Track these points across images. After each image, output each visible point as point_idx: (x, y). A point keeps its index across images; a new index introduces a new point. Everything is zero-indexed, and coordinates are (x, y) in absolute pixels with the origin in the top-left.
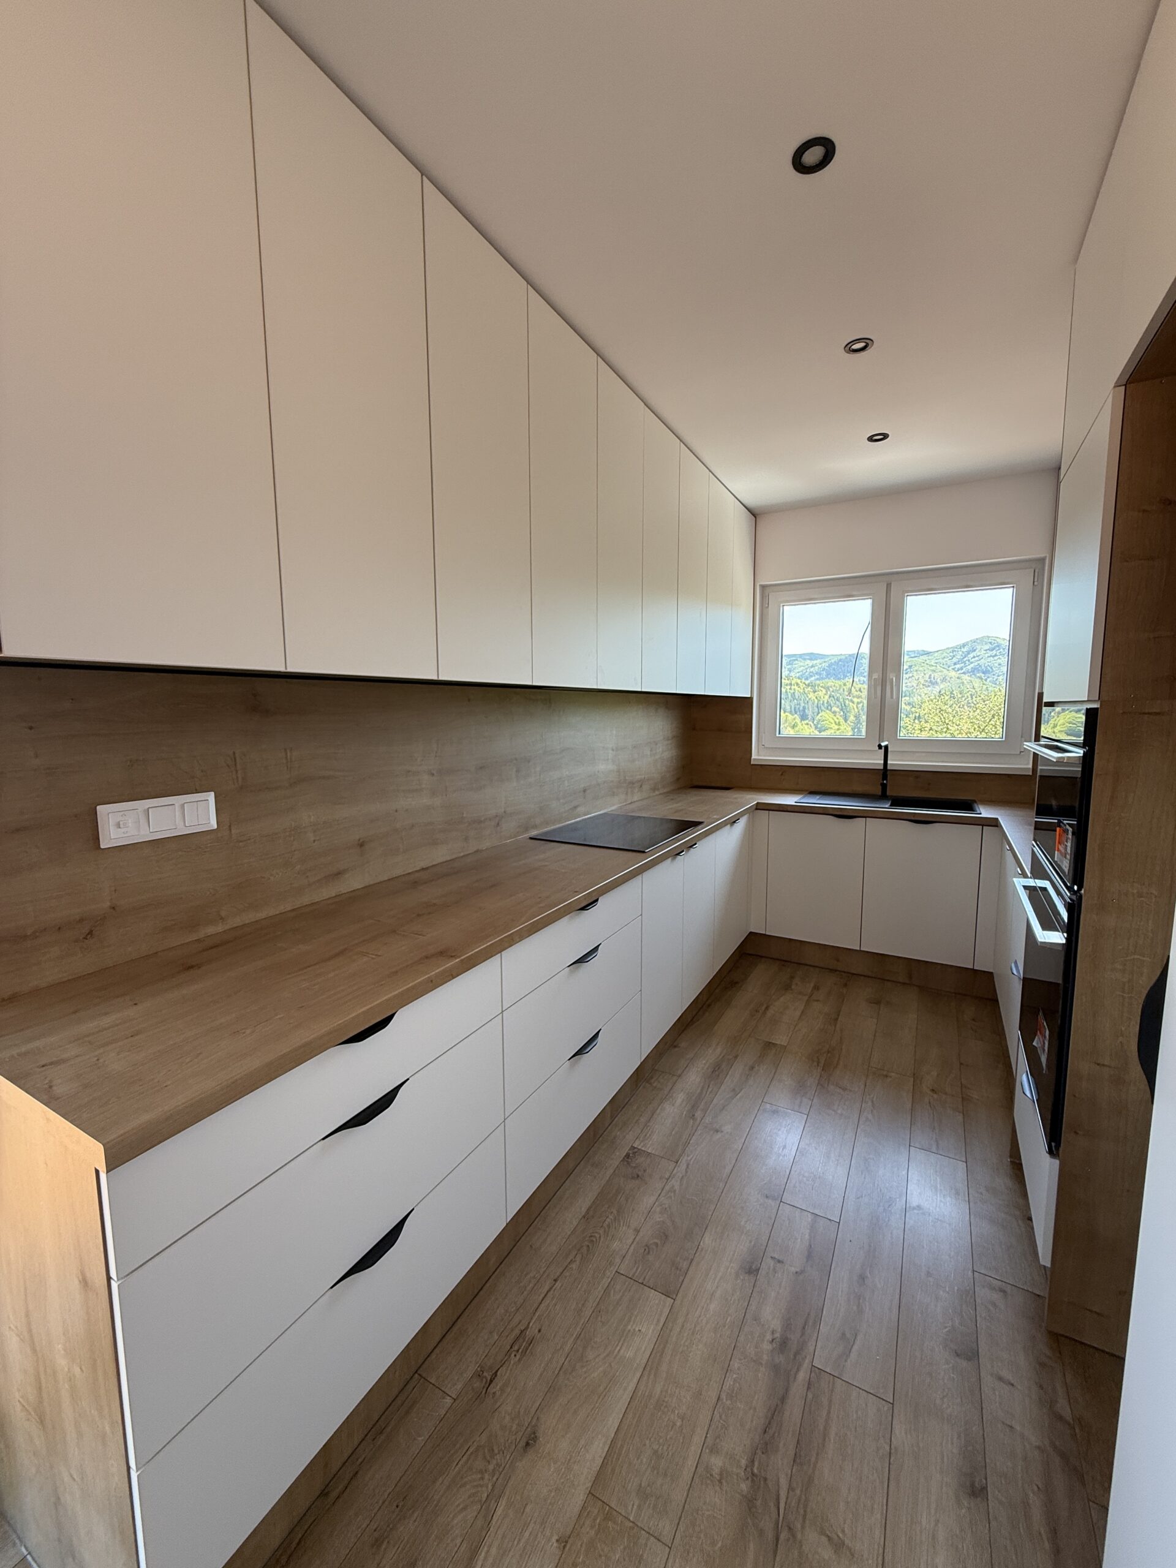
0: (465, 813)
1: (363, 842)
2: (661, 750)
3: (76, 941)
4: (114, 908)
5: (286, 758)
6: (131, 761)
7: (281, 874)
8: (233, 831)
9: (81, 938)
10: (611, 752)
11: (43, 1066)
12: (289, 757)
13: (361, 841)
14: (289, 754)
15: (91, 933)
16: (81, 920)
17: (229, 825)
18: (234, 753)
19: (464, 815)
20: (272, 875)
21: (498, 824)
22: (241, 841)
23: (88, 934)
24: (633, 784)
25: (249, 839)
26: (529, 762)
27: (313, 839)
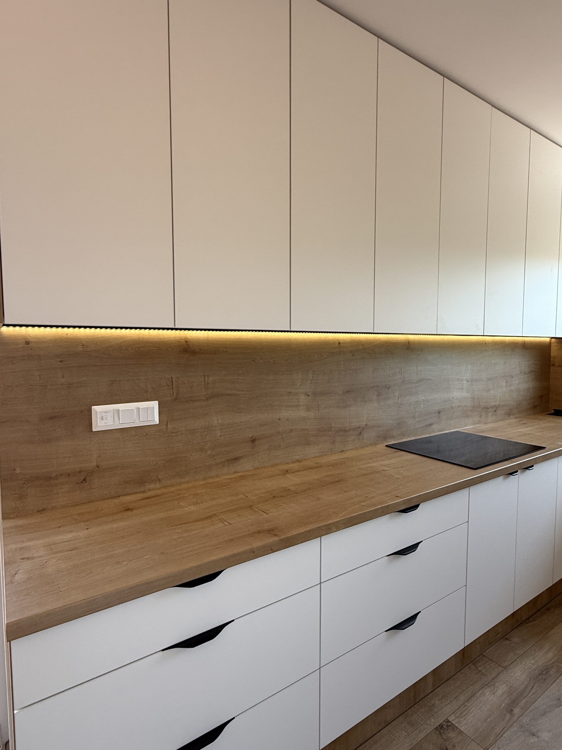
0: (333, 424)
1: (255, 438)
2: (517, 382)
3: (77, 483)
4: (98, 466)
5: (205, 381)
6: (112, 381)
7: (198, 455)
8: (169, 426)
9: (80, 482)
10: (465, 382)
11: (23, 559)
12: (206, 381)
13: (253, 438)
14: (206, 379)
15: (85, 480)
16: (80, 472)
17: (166, 421)
18: (172, 377)
19: (333, 425)
20: (192, 455)
21: (360, 433)
22: (173, 433)
23: (83, 480)
24: (487, 408)
25: (178, 432)
26: (389, 388)
27: (219, 434)
